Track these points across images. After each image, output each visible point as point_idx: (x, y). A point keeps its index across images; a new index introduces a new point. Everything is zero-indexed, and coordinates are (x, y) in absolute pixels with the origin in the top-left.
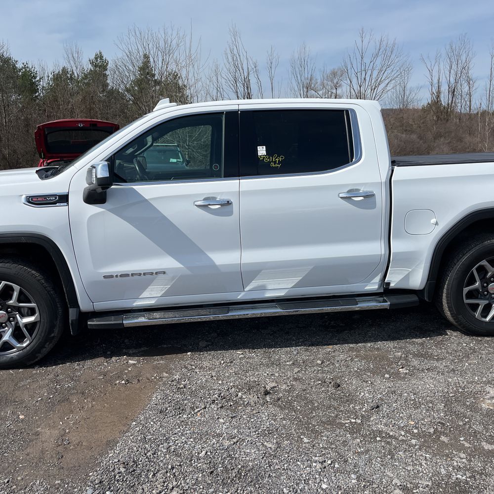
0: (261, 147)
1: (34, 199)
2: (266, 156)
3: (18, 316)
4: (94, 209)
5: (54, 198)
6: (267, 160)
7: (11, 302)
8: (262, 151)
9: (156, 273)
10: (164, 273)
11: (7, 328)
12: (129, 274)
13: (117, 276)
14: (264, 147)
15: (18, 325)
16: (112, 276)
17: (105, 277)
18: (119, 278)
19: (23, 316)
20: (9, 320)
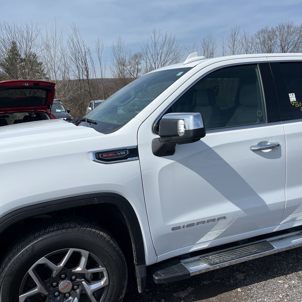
0: (291, 94)
1: (104, 156)
2: (296, 102)
3: (83, 282)
4: (164, 161)
5: (125, 153)
6: (298, 105)
7: (79, 269)
8: (292, 97)
9: (218, 219)
10: (225, 218)
11: (70, 298)
12: (194, 224)
13: (184, 227)
14: (294, 94)
15: (84, 292)
16: (179, 228)
17: (173, 229)
18: (186, 228)
19: (89, 282)
20: (73, 289)
